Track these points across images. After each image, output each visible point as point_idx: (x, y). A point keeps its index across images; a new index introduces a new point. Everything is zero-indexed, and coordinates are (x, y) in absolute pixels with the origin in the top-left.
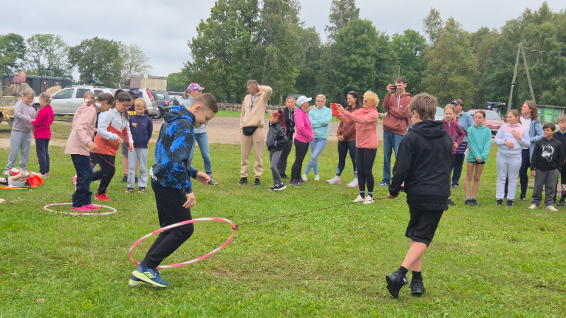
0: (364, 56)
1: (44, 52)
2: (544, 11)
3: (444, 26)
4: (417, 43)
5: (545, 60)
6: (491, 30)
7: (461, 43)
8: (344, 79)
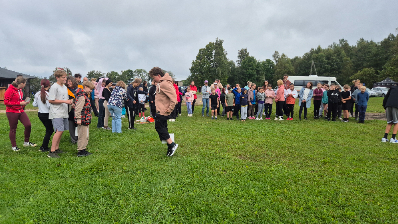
0: (252, 69)
2: (319, 49)
3: (280, 57)
4: (271, 64)
5: (321, 67)
6: (299, 57)
7: (288, 63)
8: (245, 78)
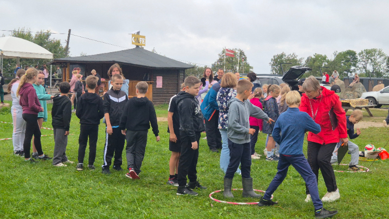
1: (370, 61)
